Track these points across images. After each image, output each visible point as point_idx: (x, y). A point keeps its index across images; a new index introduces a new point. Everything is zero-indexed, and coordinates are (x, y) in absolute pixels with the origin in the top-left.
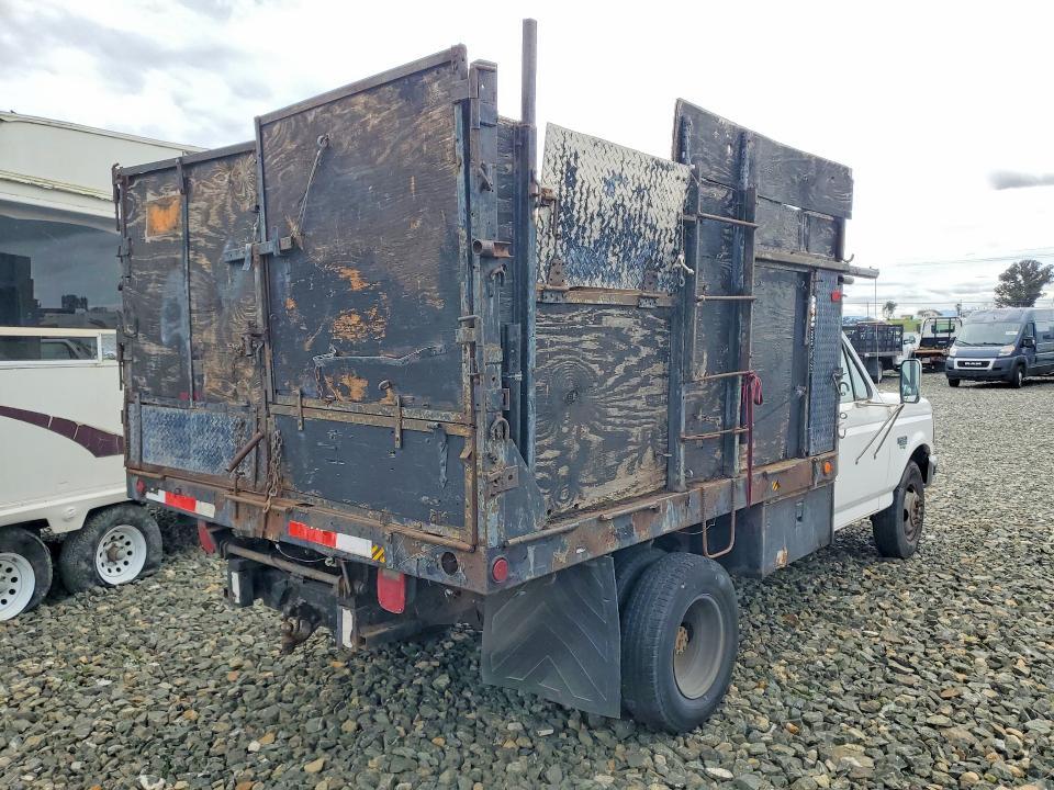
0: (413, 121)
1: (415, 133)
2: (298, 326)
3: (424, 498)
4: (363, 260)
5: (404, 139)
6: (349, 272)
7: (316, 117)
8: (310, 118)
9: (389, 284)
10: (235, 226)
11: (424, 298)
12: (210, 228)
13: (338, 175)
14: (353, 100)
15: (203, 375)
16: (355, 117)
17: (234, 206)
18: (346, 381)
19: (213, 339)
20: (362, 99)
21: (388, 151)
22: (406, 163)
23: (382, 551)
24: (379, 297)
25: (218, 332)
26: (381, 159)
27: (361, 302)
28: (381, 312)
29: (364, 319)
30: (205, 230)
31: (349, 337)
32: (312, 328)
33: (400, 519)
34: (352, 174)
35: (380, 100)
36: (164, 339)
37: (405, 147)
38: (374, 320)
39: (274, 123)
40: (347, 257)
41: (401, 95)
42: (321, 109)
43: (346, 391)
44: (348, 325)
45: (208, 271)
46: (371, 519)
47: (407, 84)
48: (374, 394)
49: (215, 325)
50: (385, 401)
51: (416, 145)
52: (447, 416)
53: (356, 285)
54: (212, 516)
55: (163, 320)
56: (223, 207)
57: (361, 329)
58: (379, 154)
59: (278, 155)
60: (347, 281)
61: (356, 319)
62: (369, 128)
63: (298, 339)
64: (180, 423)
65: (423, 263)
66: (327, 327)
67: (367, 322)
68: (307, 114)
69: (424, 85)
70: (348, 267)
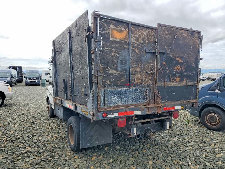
0: (192, 38)
1: (193, 40)
2: (165, 68)
3: (190, 96)
4: (182, 58)
5: (191, 40)
6: (179, 59)
7: (174, 30)
8: (173, 29)
9: (186, 62)
10: (148, 44)
11: (192, 65)
12: (139, 42)
13: (178, 42)
14: (182, 30)
15: (135, 79)
16: (182, 33)
17: (147, 39)
18: (176, 78)
19: (139, 70)
20: (183, 31)
21: (188, 41)
22: (191, 44)
23: (183, 107)
24: (184, 64)
25: (141, 68)
26: (186, 42)
27: (181, 64)
28: (184, 66)
29: (181, 67)
30: (137, 42)
31: (178, 70)
32: (169, 68)
33: (185, 100)
34: (181, 43)
35: (187, 33)
36: (119, 69)
37: (191, 42)
38: (183, 68)
39: (164, 26)
40: (179, 56)
41: (191, 33)
42: (175, 29)
43: (175, 80)
44: (178, 68)
45: (138, 53)
46: (180, 102)
47: (192, 32)
48: (181, 80)
49: (140, 67)
50: (184, 81)
51: (193, 42)
52: (195, 83)
53: (180, 61)
54: (141, 113)
55: (119, 64)
56: (144, 38)
57: (180, 69)
58: (186, 41)
59: (163, 33)
60: (178, 61)
61: (179, 67)
62: (185, 36)
63: (165, 70)
64: (126, 92)
65: (192, 60)
66: (173, 68)
67: (182, 68)
68: (172, 28)
69: (194, 34)
70: (179, 58)
